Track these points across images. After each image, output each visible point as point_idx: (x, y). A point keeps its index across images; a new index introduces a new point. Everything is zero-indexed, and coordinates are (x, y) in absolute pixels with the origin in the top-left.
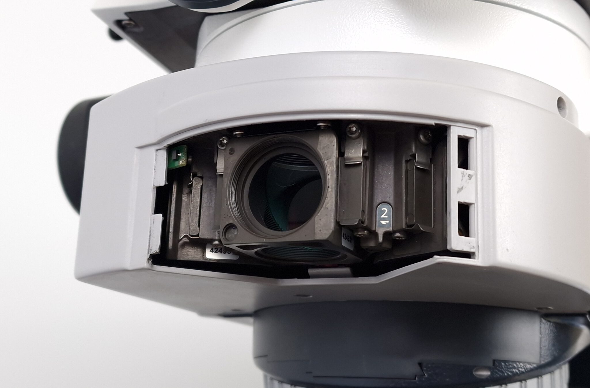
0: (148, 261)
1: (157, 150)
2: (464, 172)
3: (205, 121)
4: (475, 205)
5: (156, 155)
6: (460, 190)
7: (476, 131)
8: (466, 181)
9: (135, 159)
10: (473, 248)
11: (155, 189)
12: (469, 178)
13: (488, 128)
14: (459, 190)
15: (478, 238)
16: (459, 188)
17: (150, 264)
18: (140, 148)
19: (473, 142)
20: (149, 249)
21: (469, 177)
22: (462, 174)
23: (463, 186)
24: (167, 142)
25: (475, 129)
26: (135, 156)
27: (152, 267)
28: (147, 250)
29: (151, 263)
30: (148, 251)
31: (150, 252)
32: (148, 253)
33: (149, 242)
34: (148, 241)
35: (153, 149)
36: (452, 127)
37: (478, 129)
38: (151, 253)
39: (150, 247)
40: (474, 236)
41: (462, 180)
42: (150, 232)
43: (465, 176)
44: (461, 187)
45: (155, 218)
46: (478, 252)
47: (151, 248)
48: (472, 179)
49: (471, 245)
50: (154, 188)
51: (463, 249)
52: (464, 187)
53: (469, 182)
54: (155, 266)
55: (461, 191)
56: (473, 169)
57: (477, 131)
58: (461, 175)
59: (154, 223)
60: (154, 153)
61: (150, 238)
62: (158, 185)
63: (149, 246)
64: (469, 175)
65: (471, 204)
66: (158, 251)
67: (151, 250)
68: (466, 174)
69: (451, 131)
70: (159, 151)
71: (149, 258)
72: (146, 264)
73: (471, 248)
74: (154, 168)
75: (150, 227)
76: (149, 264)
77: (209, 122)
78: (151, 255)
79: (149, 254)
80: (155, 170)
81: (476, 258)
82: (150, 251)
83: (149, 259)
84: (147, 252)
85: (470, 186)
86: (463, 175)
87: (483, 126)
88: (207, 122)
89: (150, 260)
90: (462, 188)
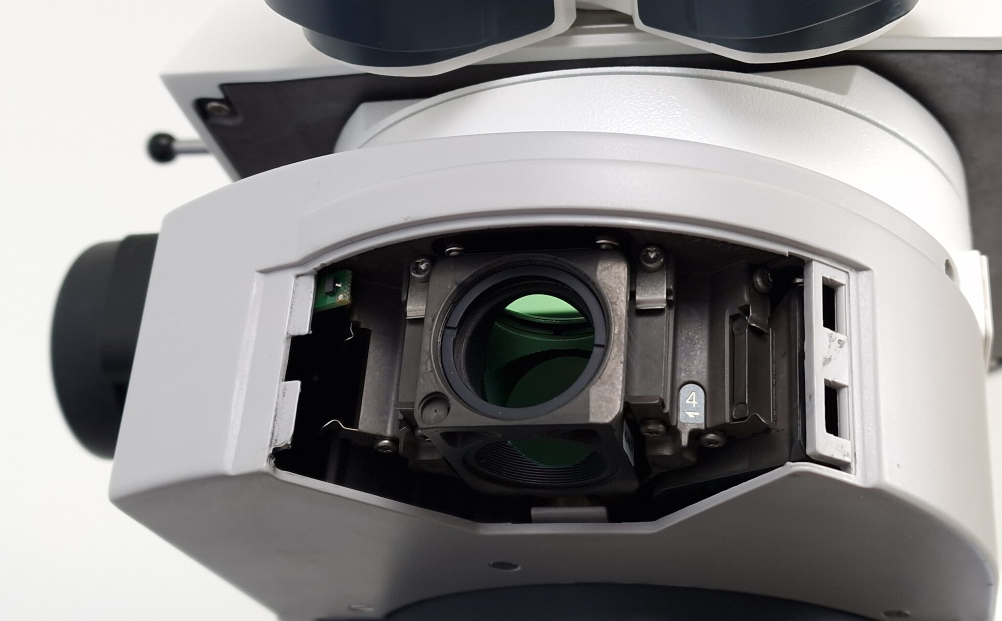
0: (269, 459)
1: (298, 276)
2: (832, 334)
3: (405, 219)
4: (848, 389)
5: (296, 284)
6: (827, 361)
7: (847, 276)
8: (836, 349)
9: (255, 290)
10: (848, 456)
11: (290, 340)
12: (839, 345)
13: (865, 273)
14: (825, 361)
15: (854, 441)
16: (825, 358)
17: (272, 466)
18: (266, 272)
19: (844, 292)
20: (272, 438)
21: (839, 343)
22: (829, 336)
23: (831, 356)
24: (322, 261)
25: (847, 273)
26: (255, 284)
27: (274, 471)
28: (269, 441)
29: (273, 463)
30: (271, 442)
31: (273, 445)
32: (270, 446)
33: (274, 427)
34: (271, 425)
35: (290, 274)
36: (814, 263)
37: (852, 274)
38: (275, 445)
39: (275, 435)
40: (848, 438)
41: (830, 346)
42: (276, 410)
43: (833, 341)
44: (829, 357)
45: (287, 388)
46: (856, 463)
47: (277, 437)
48: (844, 347)
49: (845, 451)
50: (287, 338)
51: (833, 455)
52: (832, 358)
53: (839, 352)
54: (279, 470)
55: (828, 363)
56: (845, 333)
57: (850, 276)
58: (828, 338)
59: (284, 395)
60: (293, 279)
61: (275, 421)
62: (296, 333)
63: (273, 434)
64: (840, 340)
65: (843, 386)
66: (289, 443)
67: (276, 440)
68: (835, 338)
69: (812, 269)
70: (301, 278)
71: (272, 454)
72: (265, 465)
73: (844, 455)
74: (290, 304)
75: (277, 403)
76: (270, 464)
77: (413, 220)
78: (274, 449)
79: (273, 448)
80: (291, 308)
81: (853, 471)
82: (274, 441)
83: (270, 456)
84: (268, 443)
85: (841, 357)
86: (831, 340)
87: (859, 268)
88: (409, 220)
89: (273, 459)
90: (830, 359)
